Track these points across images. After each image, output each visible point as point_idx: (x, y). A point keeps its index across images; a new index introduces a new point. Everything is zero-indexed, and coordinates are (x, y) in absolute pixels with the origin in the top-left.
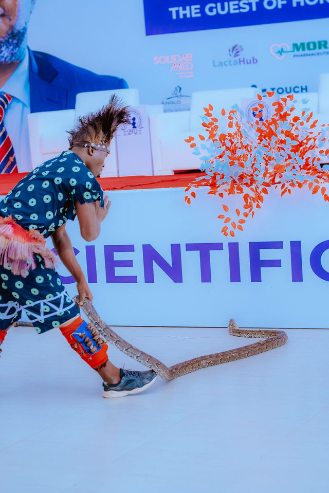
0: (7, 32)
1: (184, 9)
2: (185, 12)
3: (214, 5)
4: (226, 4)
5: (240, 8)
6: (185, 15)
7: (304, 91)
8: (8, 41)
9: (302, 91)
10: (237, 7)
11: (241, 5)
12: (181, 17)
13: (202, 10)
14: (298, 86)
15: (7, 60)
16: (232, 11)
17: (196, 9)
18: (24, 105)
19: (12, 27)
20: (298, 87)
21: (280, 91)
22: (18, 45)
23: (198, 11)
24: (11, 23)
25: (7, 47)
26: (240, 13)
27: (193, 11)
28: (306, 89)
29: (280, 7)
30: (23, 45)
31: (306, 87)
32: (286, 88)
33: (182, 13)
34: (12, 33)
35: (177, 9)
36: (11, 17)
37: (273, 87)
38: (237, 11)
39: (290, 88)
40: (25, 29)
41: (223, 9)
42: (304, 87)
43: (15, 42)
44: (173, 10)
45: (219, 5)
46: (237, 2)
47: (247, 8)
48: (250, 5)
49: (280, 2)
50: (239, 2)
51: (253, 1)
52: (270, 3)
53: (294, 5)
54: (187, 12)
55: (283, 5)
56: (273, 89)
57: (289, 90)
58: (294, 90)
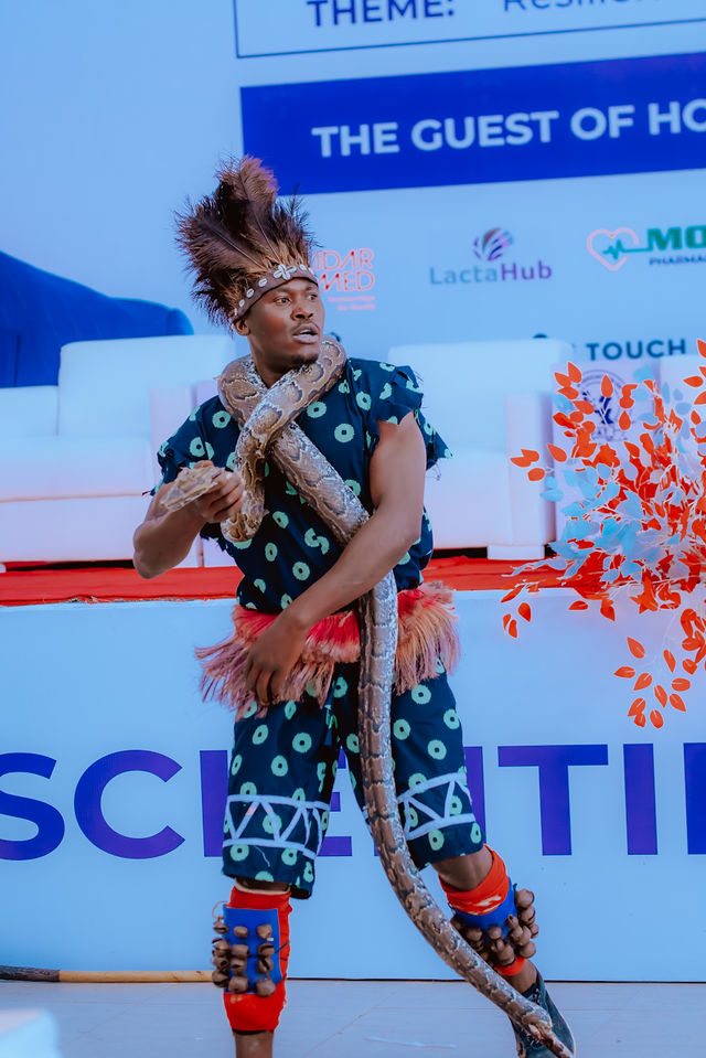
1: (355, 132)
2: (355, 140)
3: (435, 124)
4: (469, 122)
5: (506, 133)
6: (355, 148)
7: (677, 352)
9: (671, 354)
10: (498, 130)
11: (511, 123)
12: (346, 151)
13: (403, 137)
14: (661, 339)
16: (485, 142)
17: (385, 132)
20: (660, 343)
21: (613, 351)
23: (392, 137)
26: (507, 146)
27: (379, 138)
28: (682, 347)
29: (614, 133)
31: (683, 342)
32: (628, 346)
33: (347, 141)
35: (334, 130)
37: (592, 342)
38: (499, 142)
39: (640, 345)
41: (460, 135)
42: (677, 343)
44: (324, 133)
45: (450, 124)
46: (498, 119)
47: (527, 134)
48: (535, 126)
49: (616, 120)
50: (505, 118)
51: (545, 118)
52: (589, 124)
53: (654, 129)
54: (363, 139)
55: (622, 129)
56: (592, 347)
57: (635, 351)
58: (649, 349)
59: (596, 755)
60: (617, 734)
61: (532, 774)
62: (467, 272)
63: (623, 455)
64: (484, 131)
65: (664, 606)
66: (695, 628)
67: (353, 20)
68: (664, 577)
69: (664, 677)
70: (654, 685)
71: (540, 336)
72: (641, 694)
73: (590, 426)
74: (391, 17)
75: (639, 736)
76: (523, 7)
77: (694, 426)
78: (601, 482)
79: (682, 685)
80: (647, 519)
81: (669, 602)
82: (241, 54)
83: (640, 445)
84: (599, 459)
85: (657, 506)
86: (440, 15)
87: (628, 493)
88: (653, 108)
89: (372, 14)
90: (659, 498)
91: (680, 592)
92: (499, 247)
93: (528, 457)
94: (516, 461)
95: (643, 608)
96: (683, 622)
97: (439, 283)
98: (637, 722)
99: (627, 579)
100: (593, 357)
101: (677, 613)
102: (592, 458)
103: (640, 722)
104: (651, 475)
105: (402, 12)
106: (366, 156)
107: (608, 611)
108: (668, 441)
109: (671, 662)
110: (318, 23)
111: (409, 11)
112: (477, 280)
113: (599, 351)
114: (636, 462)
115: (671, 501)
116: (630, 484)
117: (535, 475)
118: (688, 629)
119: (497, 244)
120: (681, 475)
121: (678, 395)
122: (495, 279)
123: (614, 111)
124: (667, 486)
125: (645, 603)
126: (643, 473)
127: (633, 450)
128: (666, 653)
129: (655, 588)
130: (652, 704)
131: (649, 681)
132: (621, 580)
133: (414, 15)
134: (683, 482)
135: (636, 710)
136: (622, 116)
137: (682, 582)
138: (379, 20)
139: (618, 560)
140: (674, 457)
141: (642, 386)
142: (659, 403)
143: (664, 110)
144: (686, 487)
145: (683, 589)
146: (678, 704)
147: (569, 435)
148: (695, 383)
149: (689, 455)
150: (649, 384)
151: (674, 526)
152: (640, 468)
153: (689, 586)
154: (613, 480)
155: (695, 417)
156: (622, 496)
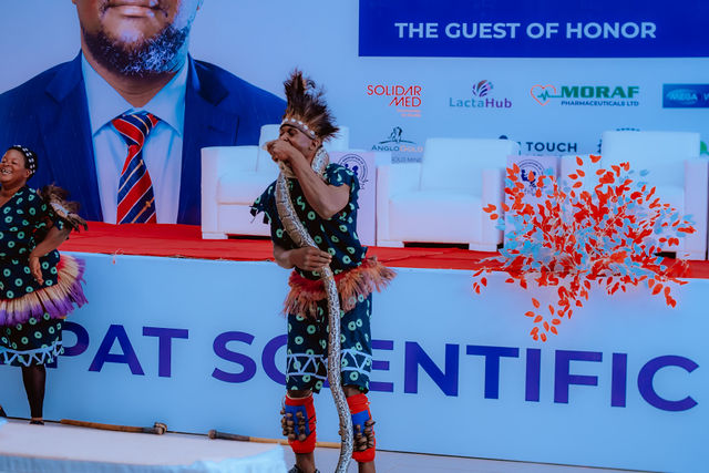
0: (161, 32)
1: (416, 26)
2: (416, 30)
3: (458, 26)
4: (475, 25)
5: (493, 32)
6: (416, 34)
7: (572, 150)
8: (161, 44)
9: (569, 150)
10: (489, 30)
11: (496, 28)
12: (411, 36)
13: (441, 30)
14: (565, 142)
15: (157, 68)
16: (482, 36)
17: (432, 28)
18: (174, 131)
19: (168, 25)
20: (564, 144)
21: (540, 147)
22: (174, 50)
23: (435, 30)
24: (168, 19)
25: (158, 52)
26: (493, 38)
27: (429, 30)
28: (575, 148)
29: (548, 36)
30: (182, 51)
31: (576, 145)
32: (548, 144)
33: (412, 30)
34: (168, 33)
35: (406, 25)
36: (168, 12)
37: (530, 141)
38: (490, 36)
39: (554, 145)
40: (187, 30)
41: (470, 32)
42: (573, 145)
43: (170, 45)
44: (401, 26)
45: (465, 25)
46: (490, 25)
48: (508, 30)
49: (550, 30)
50: (493, 24)
51: (513, 26)
52: (535, 31)
53: (569, 36)
54: (420, 30)
55: (552, 34)
56: (530, 144)
59: (513, 352)
60: (524, 343)
61: (482, 359)
62: (469, 101)
63: (537, 210)
65: (551, 284)
66: (565, 296)
68: (552, 270)
69: (548, 318)
70: (543, 321)
71: (503, 137)
72: (536, 325)
73: (522, 195)
75: (535, 345)
78: (525, 222)
79: (557, 322)
80: (546, 242)
81: (553, 282)
83: (545, 206)
84: (525, 212)
85: (551, 236)
87: (537, 228)
88: (569, 25)
90: (552, 233)
91: (559, 278)
92: (486, 90)
93: (492, 208)
94: (485, 210)
95: (540, 285)
96: (559, 292)
97: (454, 106)
99: (534, 270)
100: (530, 150)
101: (557, 288)
102: (522, 211)
103: (535, 338)
104: (550, 221)
106: (421, 39)
107: (524, 284)
108: (558, 205)
109: (552, 311)
112: (474, 106)
113: (532, 146)
114: (542, 212)
115: (557, 234)
116: (538, 224)
117: (494, 217)
118: (561, 296)
119: (484, 89)
120: (562, 222)
121: (565, 183)
122: (483, 106)
123: (549, 25)
124: (556, 227)
125: (542, 282)
126: (546, 220)
127: (542, 208)
128: (550, 306)
129: (547, 274)
130: (542, 329)
131: (541, 319)
132: (531, 270)
134: (564, 226)
135: (534, 332)
136: (552, 28)
137: (560, 273)
139: (530, 260)
140: (561, 213)
141: (548, 177)
142: (556, 187)
143: (574, 26)
144: (565, 228)
145: (560, 276)
146: (554, 331)
147: (511, 198)
148: (574, 177)
149: (568, 212)
150: (551, 177)
151: (558, 247)
152: (544, 217)
153: (563, 275)
154: (530, 222)
155: (573, 194)
156: (535, 230)
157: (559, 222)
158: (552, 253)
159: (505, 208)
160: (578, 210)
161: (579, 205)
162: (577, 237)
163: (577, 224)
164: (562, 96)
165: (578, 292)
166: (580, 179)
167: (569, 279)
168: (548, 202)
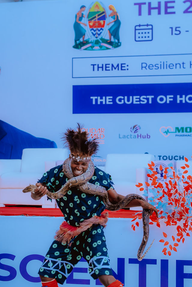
1: (101, 98)
2: (101, 100)
3: (122, 97)
4: (131, 97)
5: (140, 101)
6: (101, 102)
9: (180, 159)
10: (138, 100)
11: (141, 98)
12: (99, 103)
13: (114, 100)
16: (135, 103)
17: (109, 99)
20: (177, 156)
21: (165, 158)
23: (111, 100)
26: (140, 104)
27: (108, 100)
29: (168, 102)
32: (169, 157)
33: (99, 101)
35: (96, 98)
37: (160, 155)
38: (139, 103)
39: (172, 157)
41: (128, 100)
42: (182, 157)
44: (94, 98)
45: (126, 97)
46: (138, 97)
47: (146, 101)
48: (148, 99)
49: (168, 99)
50: (140, 97)
51: (150, 97)
52: (161, 99)
53: (178, 102)
54: (103, 100)
55: (170, 101)
56: (160, 156)
57: (171, 158)
58: (174, 158)
59: (153, 262)
60: (159, 256)
61: (137, 265)
62: (129, 135)
63: (164, 185)
64: (135, 100)
65: (173, 225)
66: (180, 231)
67: (103, 70)
68: (173, 217)
69: (172, 243)
70: (169, 244)
71: (146, 153)
72: (166, 247)
73: (156, 178)
74: (112, 70)
75: (165, 258)
76: (146, 69)
77: (182, 179)
78: (158, 192)
79: (176, 245)
80: (170, 202)
81: (174, 224)
82: (73, 77)
83: (169, 183)
84: (158, 186)
85: (172, 199)
86: (125, 70)
87: (165, 195)
88: (178, 96)
89: (107, 69)
90: (173, 197)
91: (177, 221)
92: (137, 130)
93: (140, 185)
94: (137, 186)
95: (167, 225)
96: (177, 229)
97: (121, 138)
98: (164, 254)
99: (164, 217)
100: (160, 159)
101: (176, 226)
102: (156, 186)
103: (165, 254)
104: (171, 191)
105: (115, 69)
106: (104, 104)
107: (158, 225)
108: (176, 182)
109: (174, 239)
110: (94, 70)
111: (117, 68)
112: (131, 138)
113: (161, 158)
114: (167, 187)
115: (176, 198)
116: (165, 193)
117: (141, 190)
118: (178, 231)
119: (136, 129)
120: (178, 191)
121: (179, 171)
122: (136, 138)
123: (168, 97)
124: (175, 194)
125: (168, 223)
126: (169, 190)
127: (167, 184)
128: (173, 236)
129: (171, 220)
130: (168, 249)
131: (168, 243)
132: (162, 217)
133: (118, 70)
134: (179, 193)
135: (164, 251)
136: (170, 98)
137: (178, 218)
138: (109, 70)
139: (162, 212)
140: (177, 187)
141: (170, 168)
142: (174, 173)
143: (181, 97)
144: (180, 195)
145: (178, 220)
146: (175, 250)
147: (151, 179)
148: (184, 168)
149: (181, 186)
150: (172, 168)
151: (176, 204)
152: (168, 189)
153: (179, 220)
154: (161, 192)
155: (183, 177)
156: (163, 196)
157: (176, 191)
158: (173, 208)
159: (148, 185)
160: (186, 185)
161: (187, 182)
162: (186, 198)
163: (186, 192)
164: (176, 132)
165: (188, 229)
166: (187, 169)
167: (183, 221)
168: (170, 182)
